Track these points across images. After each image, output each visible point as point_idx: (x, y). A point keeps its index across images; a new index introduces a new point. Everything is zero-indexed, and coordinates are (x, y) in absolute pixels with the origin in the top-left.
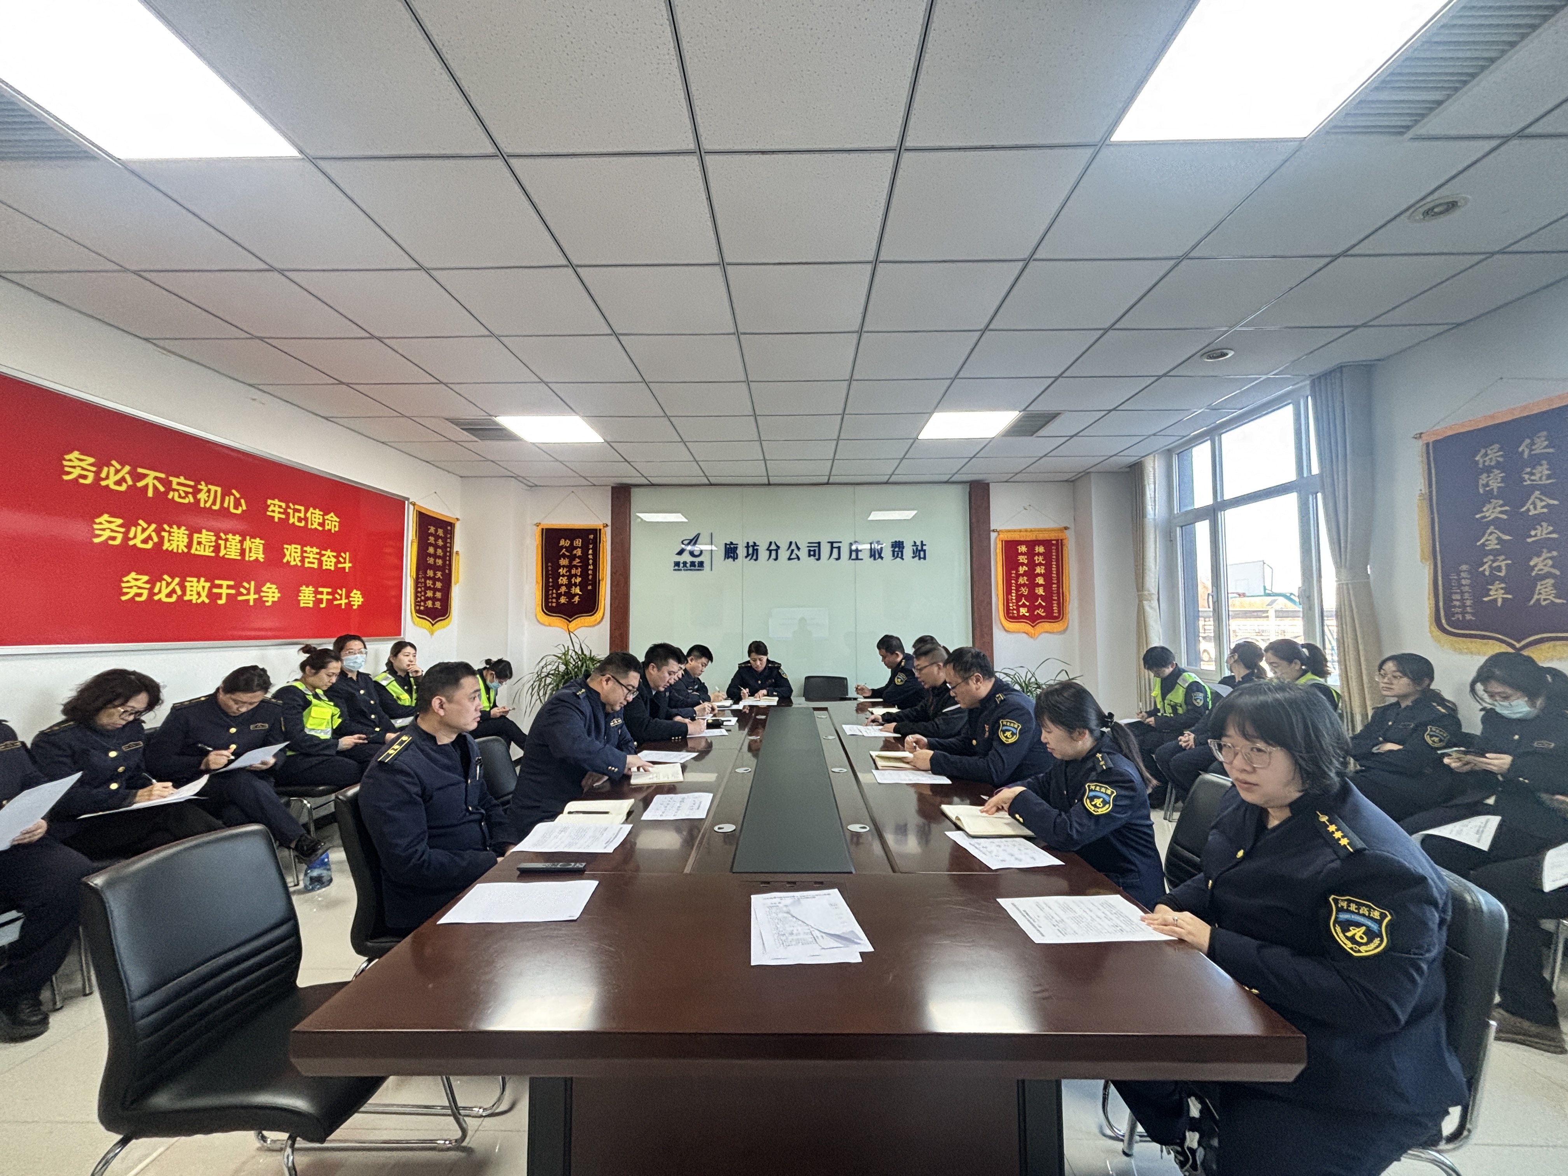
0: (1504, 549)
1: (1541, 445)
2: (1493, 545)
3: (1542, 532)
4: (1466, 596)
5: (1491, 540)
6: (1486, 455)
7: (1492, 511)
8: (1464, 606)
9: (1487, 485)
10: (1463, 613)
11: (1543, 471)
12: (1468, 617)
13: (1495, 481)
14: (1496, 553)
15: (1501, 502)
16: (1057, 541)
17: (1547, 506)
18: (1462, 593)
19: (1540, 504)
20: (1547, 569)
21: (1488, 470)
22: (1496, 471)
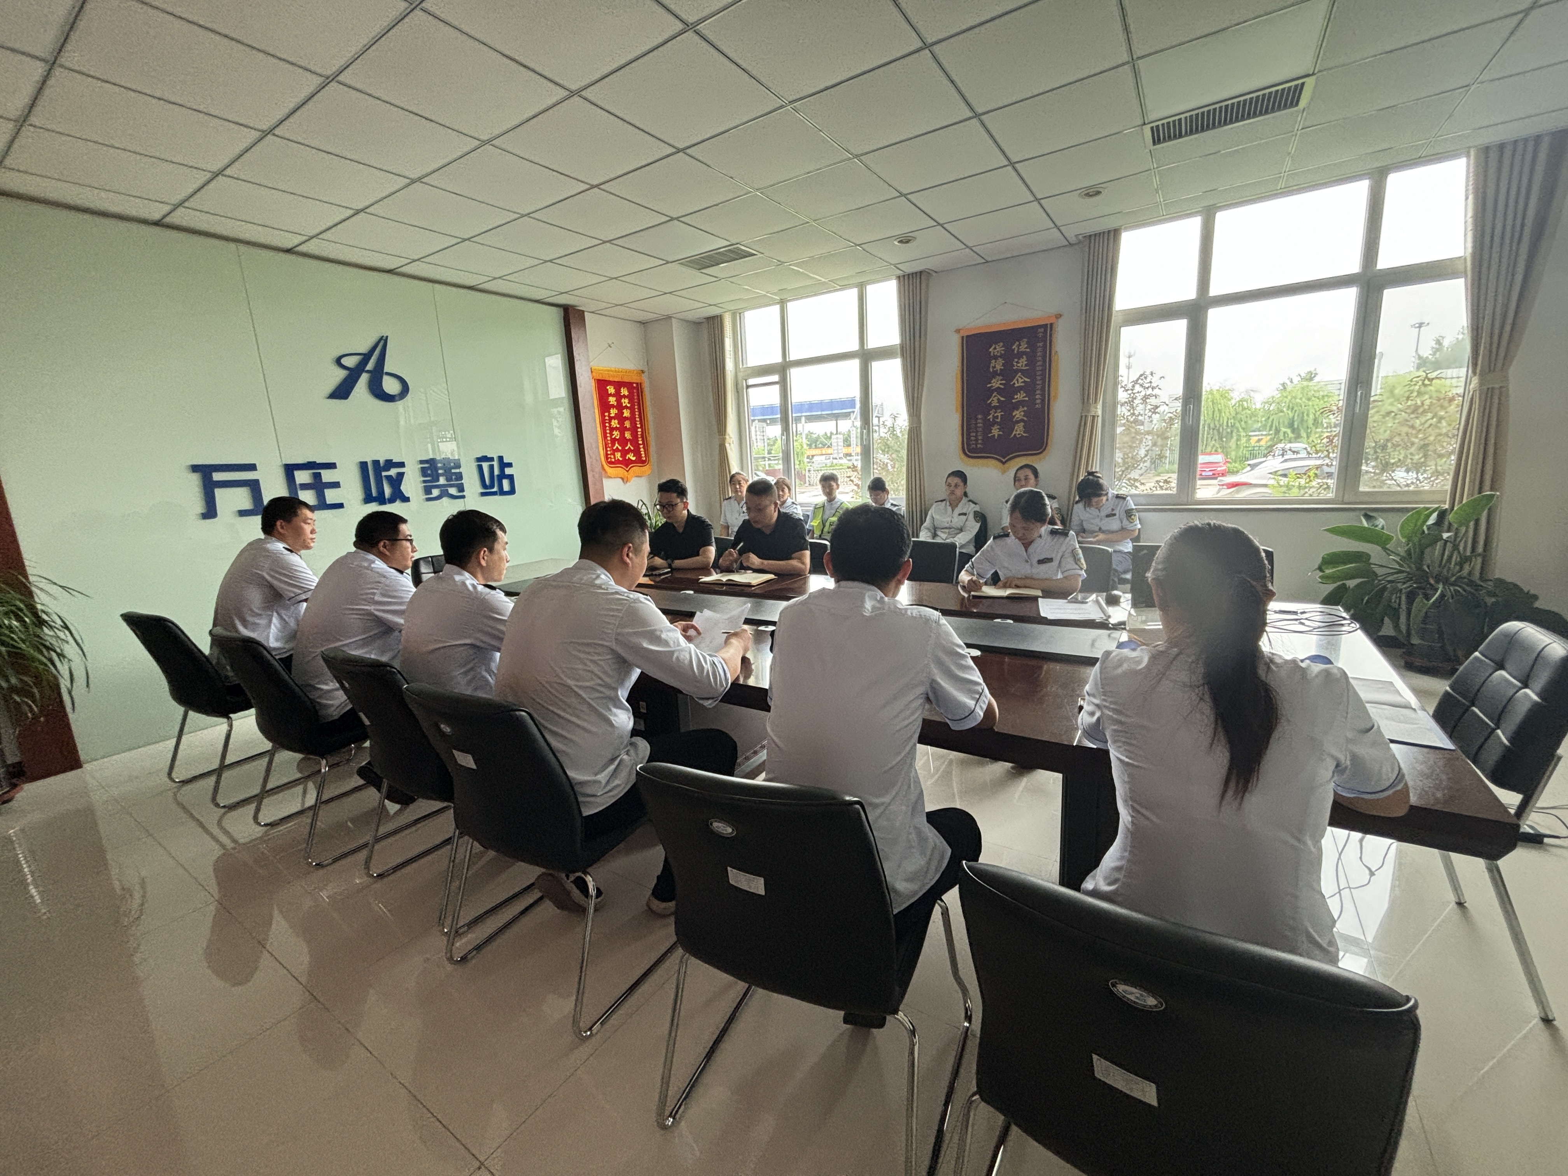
0: (1001, 406)
1: (1024, 347)
2: (995, 403)
3: (1020, 396)
4: (979, 434)
5: (994, 400)
6: (995, 348)
7: (996, 383)
8: (977, 440)
9: (994, 367)
10: (976, 444)
11: (1023, 361)
12: (979, 446)
13: (998, 365)
14: (996, 408)
15: (1001, 378)
16: (637, 384)
17: (1024, 382)
18: (977, 432)
19: (1020, 379)
20: (1021, 417)
21: (996, 358)
22: (1000, 359)
